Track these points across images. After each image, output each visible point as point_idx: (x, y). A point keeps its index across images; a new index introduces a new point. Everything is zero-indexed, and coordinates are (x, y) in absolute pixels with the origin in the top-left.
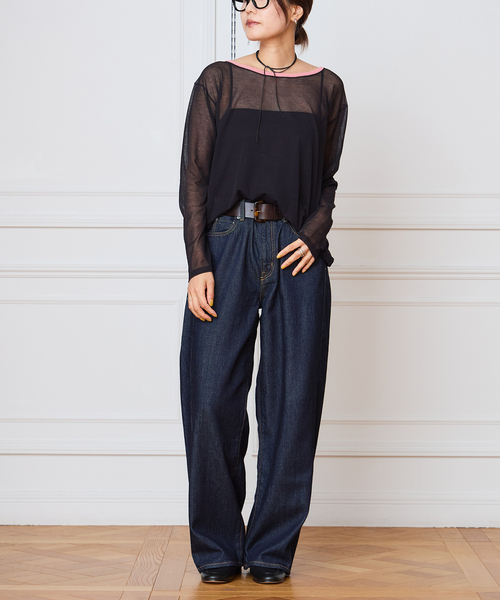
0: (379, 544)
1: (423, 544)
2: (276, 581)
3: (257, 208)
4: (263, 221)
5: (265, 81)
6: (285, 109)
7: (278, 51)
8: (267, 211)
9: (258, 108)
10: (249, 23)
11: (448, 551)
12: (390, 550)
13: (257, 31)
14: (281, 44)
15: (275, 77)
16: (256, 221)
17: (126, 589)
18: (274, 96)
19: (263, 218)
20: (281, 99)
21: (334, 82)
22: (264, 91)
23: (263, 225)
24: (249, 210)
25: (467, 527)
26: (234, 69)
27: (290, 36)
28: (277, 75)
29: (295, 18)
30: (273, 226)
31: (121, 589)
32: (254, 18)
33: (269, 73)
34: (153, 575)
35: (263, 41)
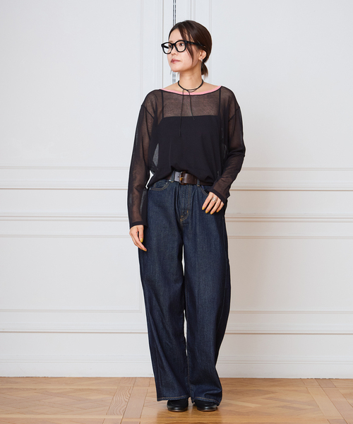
0: (266, 389)
1: (293, 389)
2: (212, 409)
3: (182, 176)
4: (185, 184)
5: (183, 99)
6: (196, 114)
7: (191, 78)
8: (188, 178)
9: (180, 115)
10: (173, 61)
11: (309, 393)
12: (273, 393)
13: (178, 66)
14: (193, 74)
15: (190, 95)
16: (181, 184)
17: (106, 417)
18: (189, 107)
19: (185, 182)
20: (194, 108)
21: (228, 94)
22: (183, 104)
23: (185, 187)
24: (177, 177)
25: (321, 378)
26: (164, 93)
27: (198, 70)
28: (191, 94)
29: (201, 59)
30: (190, 188)
31: (103, 417)
32: (176, 58)
33: (186, 93)
34: (123, 409)
35: (182, 72)
